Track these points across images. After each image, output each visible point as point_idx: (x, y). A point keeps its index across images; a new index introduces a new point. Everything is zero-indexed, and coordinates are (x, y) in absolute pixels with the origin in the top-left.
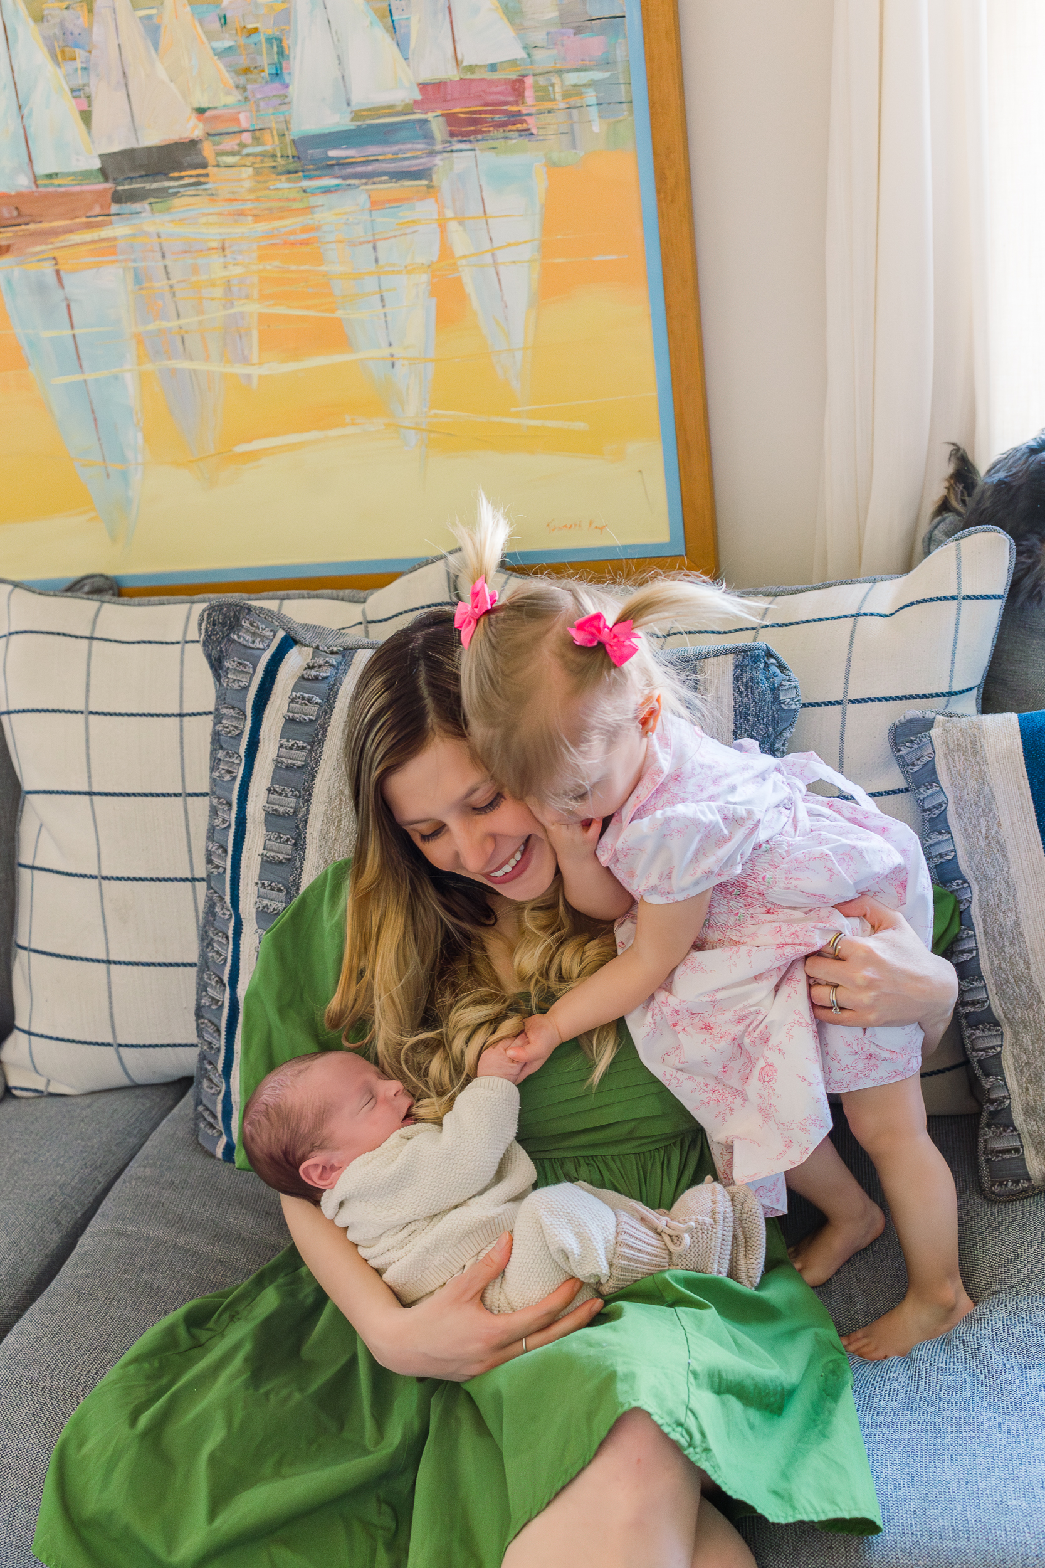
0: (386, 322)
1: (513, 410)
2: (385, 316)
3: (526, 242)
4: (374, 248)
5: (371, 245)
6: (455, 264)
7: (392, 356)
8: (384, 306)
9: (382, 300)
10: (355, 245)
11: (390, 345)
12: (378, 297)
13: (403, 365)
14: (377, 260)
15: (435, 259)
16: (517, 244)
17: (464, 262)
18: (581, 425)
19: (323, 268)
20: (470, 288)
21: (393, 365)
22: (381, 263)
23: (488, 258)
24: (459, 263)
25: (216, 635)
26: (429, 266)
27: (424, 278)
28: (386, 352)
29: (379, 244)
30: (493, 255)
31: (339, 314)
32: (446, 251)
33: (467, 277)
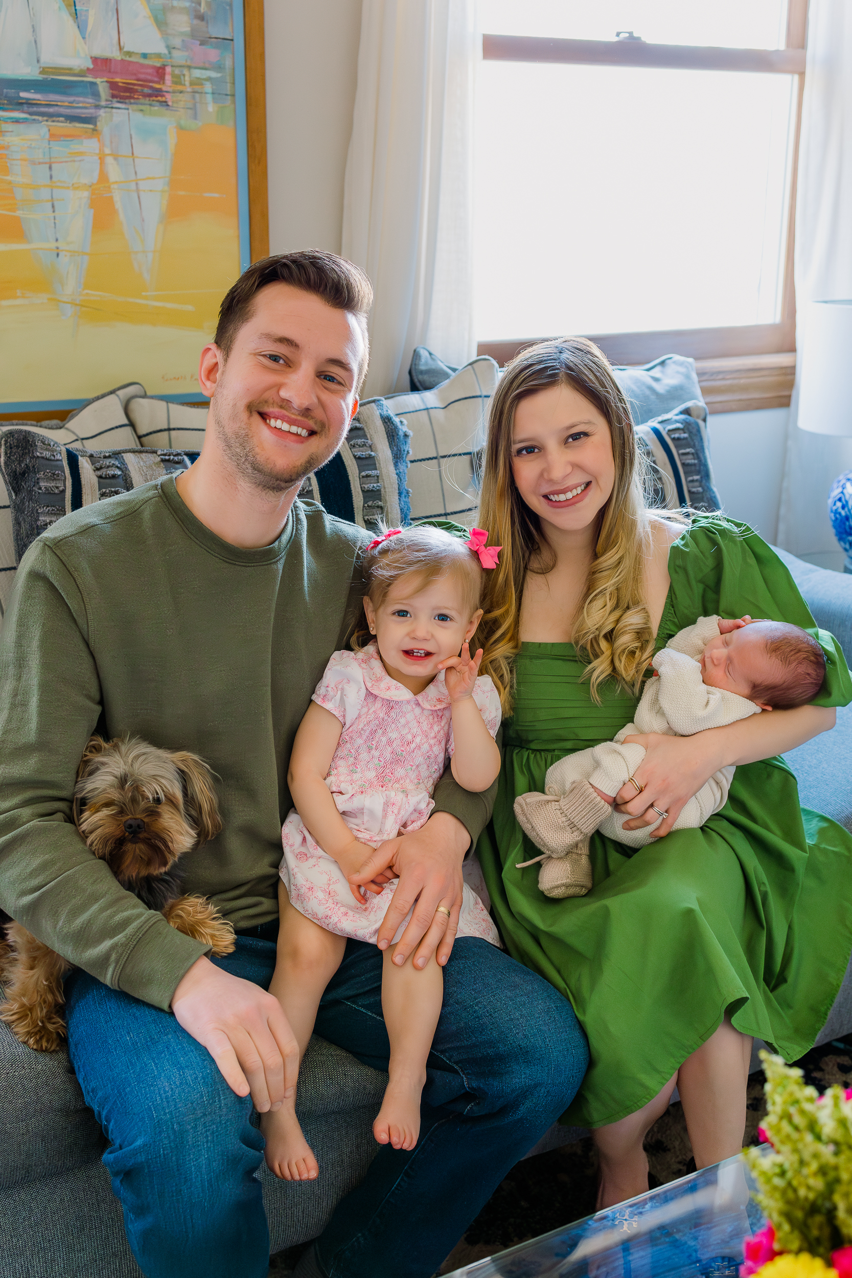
0: (55, 223)
1: (144, 294)
2: (55, 219)
3: (160, 178)
4: (50, 168)
5: (48, 166)
6: (109, 187)
7: (57, 248)
8: (54, 212)
9: (53, 206)
10: (35, 164)
11: (57, 240)
12: (50, 204)
13: (66, 256)
14: (51, 177)
15: (95, 181)
16: (153, 178)
17: (116, 186)
18: (190, 308)
19: (9, 178)
20: (118, 205)
21: (58, 255)
22: (54, 179)
23: (133, 186)
24: (112, 186)
25: (14, 456)
26: (90, 186)
27: (86, 194)
28: (53, 245)
29: (54, 166)
30: (137, 184)
31: (19, 213)
32: (103, 177)
33: (117, 197)
